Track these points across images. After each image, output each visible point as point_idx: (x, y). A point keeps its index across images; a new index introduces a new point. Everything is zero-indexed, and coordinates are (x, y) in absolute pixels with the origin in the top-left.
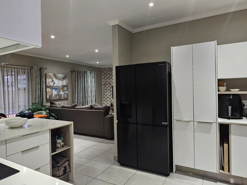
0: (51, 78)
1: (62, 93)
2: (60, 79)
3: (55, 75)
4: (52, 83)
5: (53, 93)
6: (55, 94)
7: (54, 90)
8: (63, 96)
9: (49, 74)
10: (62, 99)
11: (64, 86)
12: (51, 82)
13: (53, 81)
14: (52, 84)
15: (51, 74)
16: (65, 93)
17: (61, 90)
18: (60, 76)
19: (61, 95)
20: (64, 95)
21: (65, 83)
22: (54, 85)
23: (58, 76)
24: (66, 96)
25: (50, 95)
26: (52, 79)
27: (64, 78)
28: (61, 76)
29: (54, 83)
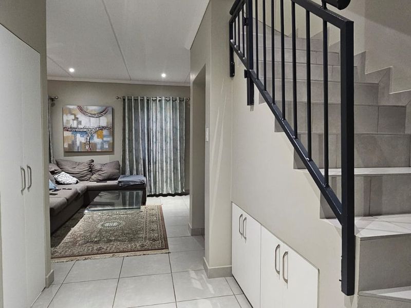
0: (72, 114)
1: (96, 140)
2: (92, 115)
3: (81, 109)
4: (75, 122)
5: (77, 140)
6: (81, 143)
7: (78, 135)
8: (99, 146)
9: (68, 106)
10: (97, 151)
11: (102, 128)
12: (74, 120)
13: (76, 119)
14: (74, 124)
15: (71, 107)
16: (105, 141)
17: (96, 136)
18: (92, 111)
19: (95, 144)
20: (102, 144)
21: (104, 121)
22: (80, 126)
23: (87, 109)
24: (106, 146)
25: (70, 143)
26: (75, 115)
27: (102, 113)
28: (95, 110)
29: (80, 123)
